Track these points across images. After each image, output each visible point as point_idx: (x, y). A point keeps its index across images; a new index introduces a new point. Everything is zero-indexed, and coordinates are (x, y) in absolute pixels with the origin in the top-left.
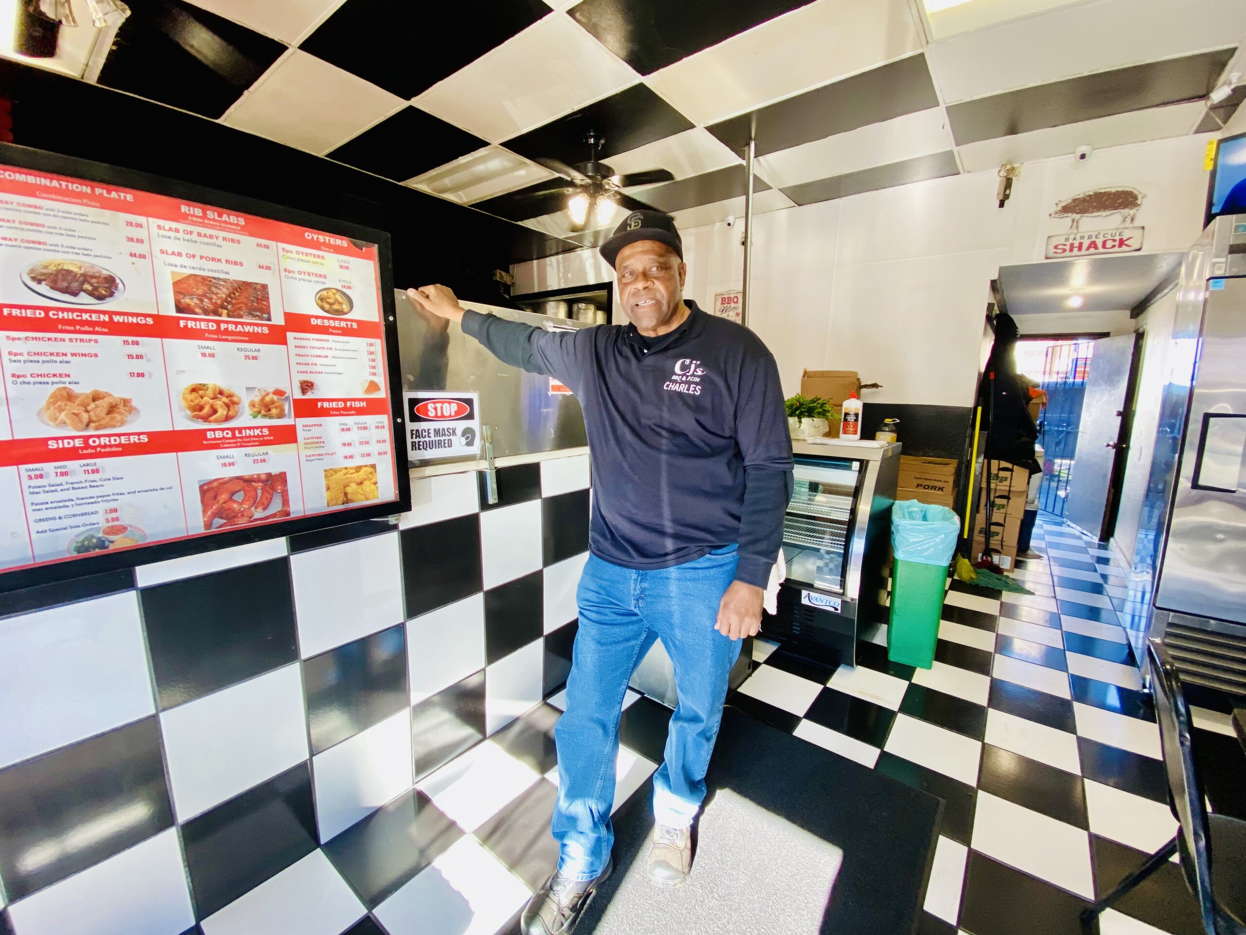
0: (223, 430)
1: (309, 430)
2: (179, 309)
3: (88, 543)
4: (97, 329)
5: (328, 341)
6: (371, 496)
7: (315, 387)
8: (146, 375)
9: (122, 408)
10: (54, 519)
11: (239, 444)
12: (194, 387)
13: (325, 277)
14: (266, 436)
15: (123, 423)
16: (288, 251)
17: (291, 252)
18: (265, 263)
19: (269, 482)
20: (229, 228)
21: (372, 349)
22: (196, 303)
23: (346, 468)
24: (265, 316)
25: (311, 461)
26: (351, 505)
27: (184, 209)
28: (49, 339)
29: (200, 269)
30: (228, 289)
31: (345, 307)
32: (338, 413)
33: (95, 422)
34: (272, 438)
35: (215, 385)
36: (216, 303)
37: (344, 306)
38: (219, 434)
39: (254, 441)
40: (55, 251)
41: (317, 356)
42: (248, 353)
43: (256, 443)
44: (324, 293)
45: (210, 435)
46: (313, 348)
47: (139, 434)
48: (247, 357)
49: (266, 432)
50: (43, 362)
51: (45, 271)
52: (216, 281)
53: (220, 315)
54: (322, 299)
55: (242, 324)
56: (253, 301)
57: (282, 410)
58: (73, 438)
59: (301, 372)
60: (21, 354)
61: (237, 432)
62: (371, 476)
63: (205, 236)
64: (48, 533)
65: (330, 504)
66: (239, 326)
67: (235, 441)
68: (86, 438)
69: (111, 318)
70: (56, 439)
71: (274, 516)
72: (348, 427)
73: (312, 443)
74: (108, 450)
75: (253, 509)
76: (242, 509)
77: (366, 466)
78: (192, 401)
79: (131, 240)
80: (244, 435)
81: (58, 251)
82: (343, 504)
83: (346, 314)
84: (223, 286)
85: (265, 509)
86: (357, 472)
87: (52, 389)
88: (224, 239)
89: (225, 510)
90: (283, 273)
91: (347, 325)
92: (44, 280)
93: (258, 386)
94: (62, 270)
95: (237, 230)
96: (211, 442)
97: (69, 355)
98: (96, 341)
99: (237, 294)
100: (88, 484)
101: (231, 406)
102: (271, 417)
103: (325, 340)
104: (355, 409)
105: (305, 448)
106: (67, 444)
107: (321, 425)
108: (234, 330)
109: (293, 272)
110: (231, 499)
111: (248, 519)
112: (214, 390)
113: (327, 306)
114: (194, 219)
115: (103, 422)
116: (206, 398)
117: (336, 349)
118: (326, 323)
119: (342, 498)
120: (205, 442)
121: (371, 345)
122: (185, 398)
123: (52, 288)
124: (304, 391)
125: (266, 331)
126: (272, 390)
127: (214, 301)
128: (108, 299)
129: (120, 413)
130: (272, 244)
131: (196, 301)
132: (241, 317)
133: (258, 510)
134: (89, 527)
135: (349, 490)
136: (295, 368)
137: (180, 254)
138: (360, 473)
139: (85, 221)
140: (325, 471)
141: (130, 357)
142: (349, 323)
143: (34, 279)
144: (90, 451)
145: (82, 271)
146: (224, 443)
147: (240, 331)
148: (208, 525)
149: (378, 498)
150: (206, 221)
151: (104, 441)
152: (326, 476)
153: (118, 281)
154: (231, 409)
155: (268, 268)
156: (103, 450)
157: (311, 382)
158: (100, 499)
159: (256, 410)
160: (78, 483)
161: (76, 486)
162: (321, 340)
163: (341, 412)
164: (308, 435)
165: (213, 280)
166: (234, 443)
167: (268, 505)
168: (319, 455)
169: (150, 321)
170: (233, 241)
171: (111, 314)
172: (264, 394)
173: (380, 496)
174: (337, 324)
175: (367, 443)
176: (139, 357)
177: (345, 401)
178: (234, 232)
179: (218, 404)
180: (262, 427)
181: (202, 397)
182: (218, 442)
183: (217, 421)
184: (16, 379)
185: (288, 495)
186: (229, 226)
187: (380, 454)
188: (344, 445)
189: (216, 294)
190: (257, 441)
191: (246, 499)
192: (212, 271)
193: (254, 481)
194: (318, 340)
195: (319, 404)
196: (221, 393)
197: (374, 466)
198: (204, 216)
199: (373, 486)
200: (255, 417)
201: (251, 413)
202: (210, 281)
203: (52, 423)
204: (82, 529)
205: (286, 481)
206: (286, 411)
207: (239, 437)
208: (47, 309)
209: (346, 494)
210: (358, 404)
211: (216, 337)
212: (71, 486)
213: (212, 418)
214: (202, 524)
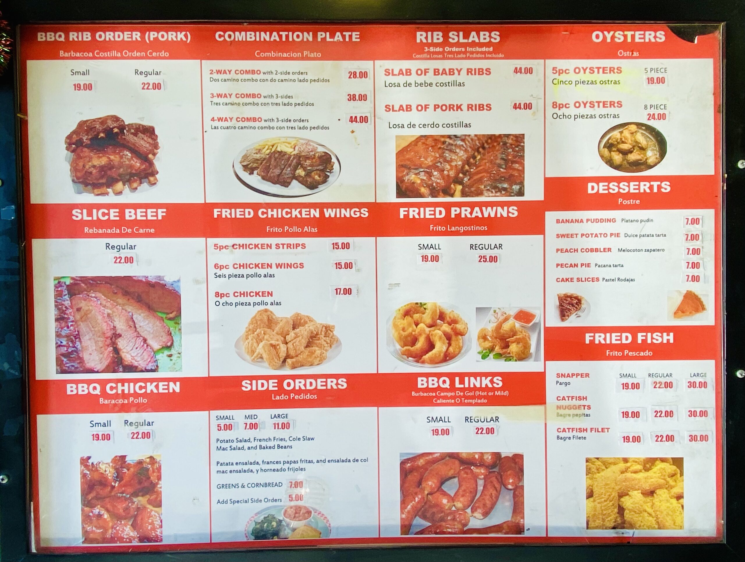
0: (439, 375)
1: (566, 384)
2: (401, 192)
3: (268, 526)
4: (306, 229)
5: (614, 220)
6: (669, 522)
7: (583, 306)
8: (354, 291)
9: (322, 340)
10: (236, 486)
11: (458, 400)
12: (407, 308)
13: (620, 104)
14: (498, 389)
15: (322, 360)
16: (561, 72)
17: (566, 71)
18: (523, 100)
19: (496, 470)
20: (477, 53)
21: (695, 229)
22: (422, 180)
23: (626, 460)
24: (516, 187)
25: (565, 439)
26: (628, 533)
27: (420, 36)
28: (256, 246)
29: (434, 125)
30: (466, 151)
31: (651, 155)
32: (620, 354)
33: (292, 358)
34: (506, 393)
35: (435, 305)
36: (448, 176)
37: (649, 153)
38: (433, 383)
39: (480, 397)
40: (270, 128)
41: (592, 250)
42: (484, 252)
43: (483, 401)
44: (616, 134)
45: (421, 383)
46: (587, 235)
47: (337, 376)
48: (483, 259)
49: (498, 382)
50: (248, 276)
51: (258, 156)
52: (451, 142)
53: (452, 195)
54: (610, 146)
55: (481, 205)
56: (500, 166)
57: (526, 346)
58: (267, 378)
59: (563, 280)
60: (227, 267)
61: (457, 379)
62: (671, 482)
63: (444, 72)
64: (229, 505)
65: (592, 524)
66: (477, 209)
67: (453, 394)
68: (281, 379)
69: (322, 213)
70: (251, 378)
71: (497, 528)
72: (635, 381)
73: (569, 407)
74: (302, 396)
75: (469, 510)
76: (454, 509)
77: (663, 460)
78: (404, 329)
79: (352, 98)
80: (467, 386)
81: (273, 128)
82: (614, 528)
83: (651, 167)
84: (460, 147)
85: (486, 514)
86: (647, 470)
87: (253, 311)
88: (469, 71)
89: (430, 507)
90: (550, 111)
91: (651, 187)
92: (256, 168)
93: (495, 306)
94: (275, 152)
95: (489, 53)
96: (422, 394)
97: (274, 266)
98: (304, 246)
99: (479, 157)
100: (276, 443)
101: (454, 338)
102: (508, 358)
103: (609, 220)
104: (653, 347)
105: (558, 415)
106: (259, 386)
107: (587, 375)
108: (469, 216)
109: (566, 106)
110: (439, 489)
111: (460, 526)
112: (434, 312)
113: (617, 158)
114: (432, 49)
115: (300, 358)
116: (421, 325)
117: (626, 235)
118: (614, 188)
119: (612, 517)
120: (413, 394)
121: (695, 221)
122: (395, 326)
123: (263, 178)
124: (564, 314)
125: (514, 212)
126: (513, 312)
127: (446, 172)
128: (321, 187)
129: (320, 346)
130: (536, 64)
131: (423, 176)
132: (479, 193)
133: (476, 514)
134: (270, 504)
135: (627, 502)
136: (553, 273)
137: (409, 108)
138: (650, 473)
139: (304, 80)
140: (587, 461)
141: (338, 265)
142: (655, 184)
143: (245, 168)
144: (283, 397)
145: (296, 152)
146: (438, 398)
147: (477, 217)
148: (406, 528)
149: (681, 527)
150: (447, 49)
151: (299, 384)
152: (588, 471)
153: (334, 159)
154: (453, 343)
155: (528, 106)
156: (296, 397)
157: (576, 298)
158: (286, 466)
159: (488, 344)
160: (266, 440)
161: (263, 444)
162: (602, 221)
163: (626, 351)
164: (564, 391)
165: (448, 140)
166: (452, 397)
167: (492, 508)
168: (580, 430)
169: (365, 213)
170: (480, 72)
171: (322, 206)
172: (502, 318)
173: (686, 525)
174: (633, 188)
175: (669, 414)
176: (349, 266)
177: (634, 330)
178: (485, 56)
179: (437, 334)
180: (494, 375)
181: (417, 324)
182: (431, 394)
183: (434, 362)
184: (218, 299)
185: (523, 496)
186: (478, 49)
187: (693, 438)
188: (625, 414)
189: (449, 162)
190: (484, 397)
191: (461, 492)
192: (449, 126)
193: (476, 465)
194: (597, 221)
195: (588, 338)
196: (442, 316)
197: (678, 462)
198: (446, 42)
199: (674, 501)
200: (484, 357)
201: (480, 349)
202: (444, 143)
203: (248, 357)
204: (263, 505)
205: (522, 470)
206: (533, 350)
207: (460, 389)
208: (256, 207)
209: (621, 510)
210: (658, 338)
211: (443, 229)
212: (258, 443)
213: (426, 357)
214: (398, 523)
